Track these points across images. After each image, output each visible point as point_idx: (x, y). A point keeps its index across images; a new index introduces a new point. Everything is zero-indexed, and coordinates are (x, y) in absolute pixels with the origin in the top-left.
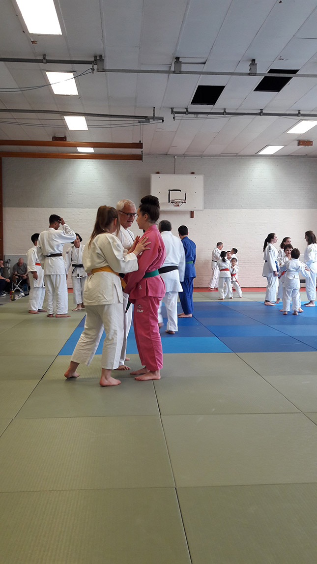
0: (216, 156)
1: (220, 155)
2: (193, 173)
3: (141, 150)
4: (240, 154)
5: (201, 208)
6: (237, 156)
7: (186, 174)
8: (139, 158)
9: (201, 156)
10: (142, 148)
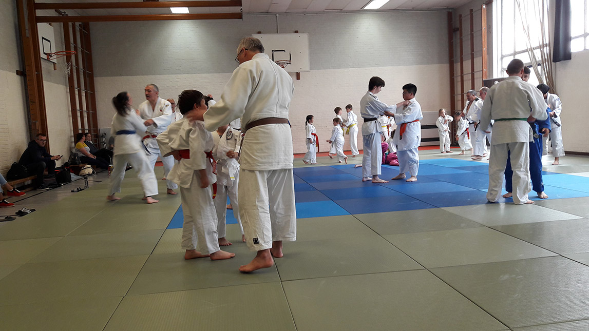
0: (320, 12)
1: (324, 11)
2: (296, 32)
3: (240, 8)
4: (345, 9)
5: (308, 69)
6: (342, 12)
7: (290, 33)
8: (239, 16)
9: (304, 13)
10: (241, 6)
